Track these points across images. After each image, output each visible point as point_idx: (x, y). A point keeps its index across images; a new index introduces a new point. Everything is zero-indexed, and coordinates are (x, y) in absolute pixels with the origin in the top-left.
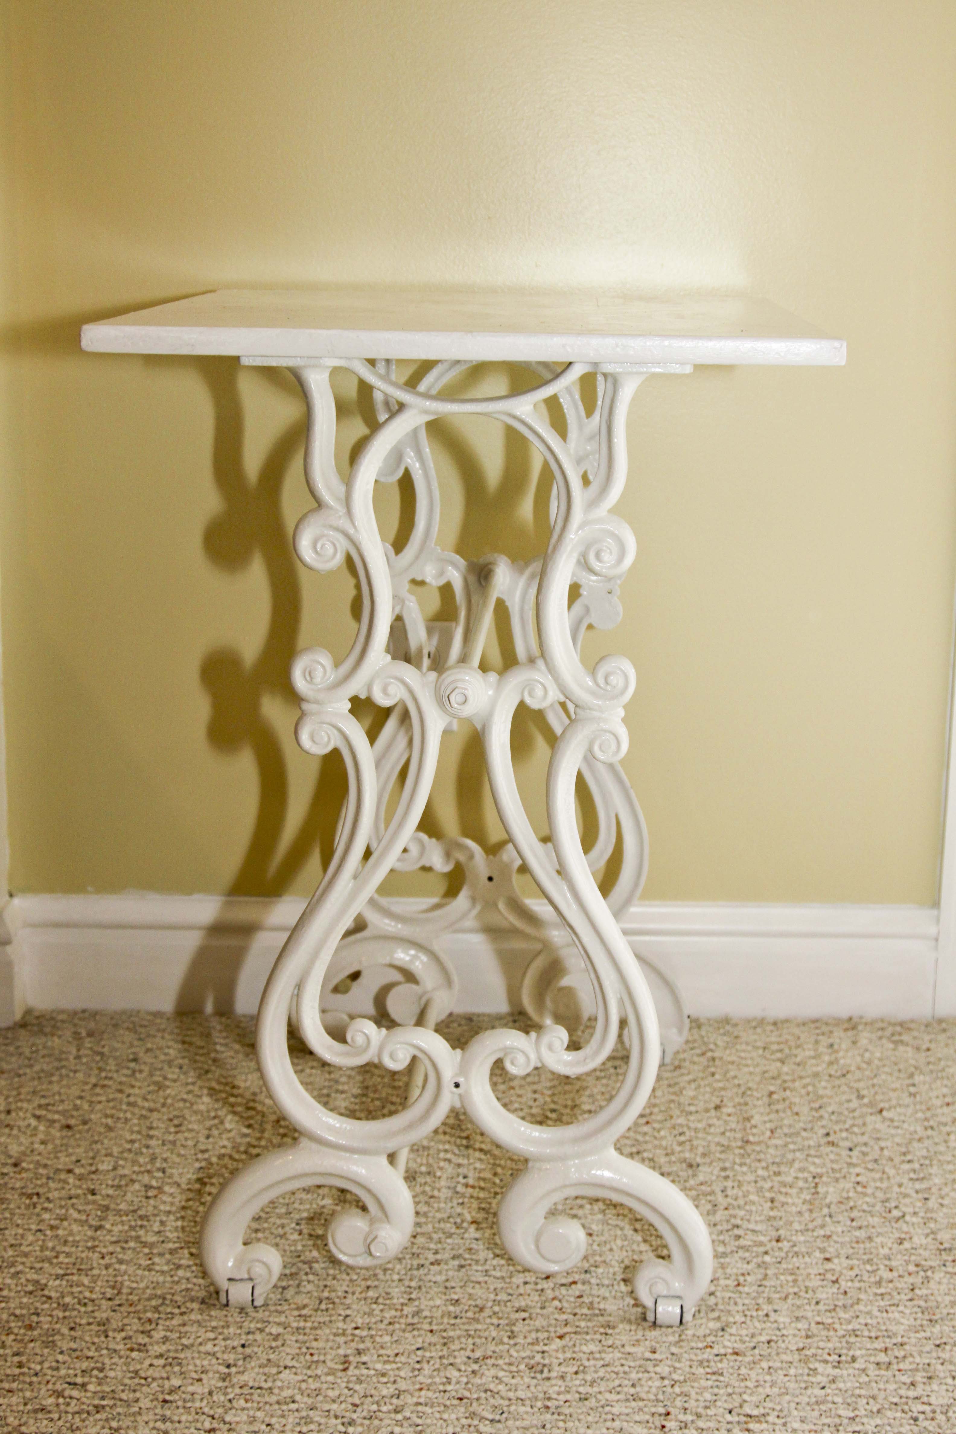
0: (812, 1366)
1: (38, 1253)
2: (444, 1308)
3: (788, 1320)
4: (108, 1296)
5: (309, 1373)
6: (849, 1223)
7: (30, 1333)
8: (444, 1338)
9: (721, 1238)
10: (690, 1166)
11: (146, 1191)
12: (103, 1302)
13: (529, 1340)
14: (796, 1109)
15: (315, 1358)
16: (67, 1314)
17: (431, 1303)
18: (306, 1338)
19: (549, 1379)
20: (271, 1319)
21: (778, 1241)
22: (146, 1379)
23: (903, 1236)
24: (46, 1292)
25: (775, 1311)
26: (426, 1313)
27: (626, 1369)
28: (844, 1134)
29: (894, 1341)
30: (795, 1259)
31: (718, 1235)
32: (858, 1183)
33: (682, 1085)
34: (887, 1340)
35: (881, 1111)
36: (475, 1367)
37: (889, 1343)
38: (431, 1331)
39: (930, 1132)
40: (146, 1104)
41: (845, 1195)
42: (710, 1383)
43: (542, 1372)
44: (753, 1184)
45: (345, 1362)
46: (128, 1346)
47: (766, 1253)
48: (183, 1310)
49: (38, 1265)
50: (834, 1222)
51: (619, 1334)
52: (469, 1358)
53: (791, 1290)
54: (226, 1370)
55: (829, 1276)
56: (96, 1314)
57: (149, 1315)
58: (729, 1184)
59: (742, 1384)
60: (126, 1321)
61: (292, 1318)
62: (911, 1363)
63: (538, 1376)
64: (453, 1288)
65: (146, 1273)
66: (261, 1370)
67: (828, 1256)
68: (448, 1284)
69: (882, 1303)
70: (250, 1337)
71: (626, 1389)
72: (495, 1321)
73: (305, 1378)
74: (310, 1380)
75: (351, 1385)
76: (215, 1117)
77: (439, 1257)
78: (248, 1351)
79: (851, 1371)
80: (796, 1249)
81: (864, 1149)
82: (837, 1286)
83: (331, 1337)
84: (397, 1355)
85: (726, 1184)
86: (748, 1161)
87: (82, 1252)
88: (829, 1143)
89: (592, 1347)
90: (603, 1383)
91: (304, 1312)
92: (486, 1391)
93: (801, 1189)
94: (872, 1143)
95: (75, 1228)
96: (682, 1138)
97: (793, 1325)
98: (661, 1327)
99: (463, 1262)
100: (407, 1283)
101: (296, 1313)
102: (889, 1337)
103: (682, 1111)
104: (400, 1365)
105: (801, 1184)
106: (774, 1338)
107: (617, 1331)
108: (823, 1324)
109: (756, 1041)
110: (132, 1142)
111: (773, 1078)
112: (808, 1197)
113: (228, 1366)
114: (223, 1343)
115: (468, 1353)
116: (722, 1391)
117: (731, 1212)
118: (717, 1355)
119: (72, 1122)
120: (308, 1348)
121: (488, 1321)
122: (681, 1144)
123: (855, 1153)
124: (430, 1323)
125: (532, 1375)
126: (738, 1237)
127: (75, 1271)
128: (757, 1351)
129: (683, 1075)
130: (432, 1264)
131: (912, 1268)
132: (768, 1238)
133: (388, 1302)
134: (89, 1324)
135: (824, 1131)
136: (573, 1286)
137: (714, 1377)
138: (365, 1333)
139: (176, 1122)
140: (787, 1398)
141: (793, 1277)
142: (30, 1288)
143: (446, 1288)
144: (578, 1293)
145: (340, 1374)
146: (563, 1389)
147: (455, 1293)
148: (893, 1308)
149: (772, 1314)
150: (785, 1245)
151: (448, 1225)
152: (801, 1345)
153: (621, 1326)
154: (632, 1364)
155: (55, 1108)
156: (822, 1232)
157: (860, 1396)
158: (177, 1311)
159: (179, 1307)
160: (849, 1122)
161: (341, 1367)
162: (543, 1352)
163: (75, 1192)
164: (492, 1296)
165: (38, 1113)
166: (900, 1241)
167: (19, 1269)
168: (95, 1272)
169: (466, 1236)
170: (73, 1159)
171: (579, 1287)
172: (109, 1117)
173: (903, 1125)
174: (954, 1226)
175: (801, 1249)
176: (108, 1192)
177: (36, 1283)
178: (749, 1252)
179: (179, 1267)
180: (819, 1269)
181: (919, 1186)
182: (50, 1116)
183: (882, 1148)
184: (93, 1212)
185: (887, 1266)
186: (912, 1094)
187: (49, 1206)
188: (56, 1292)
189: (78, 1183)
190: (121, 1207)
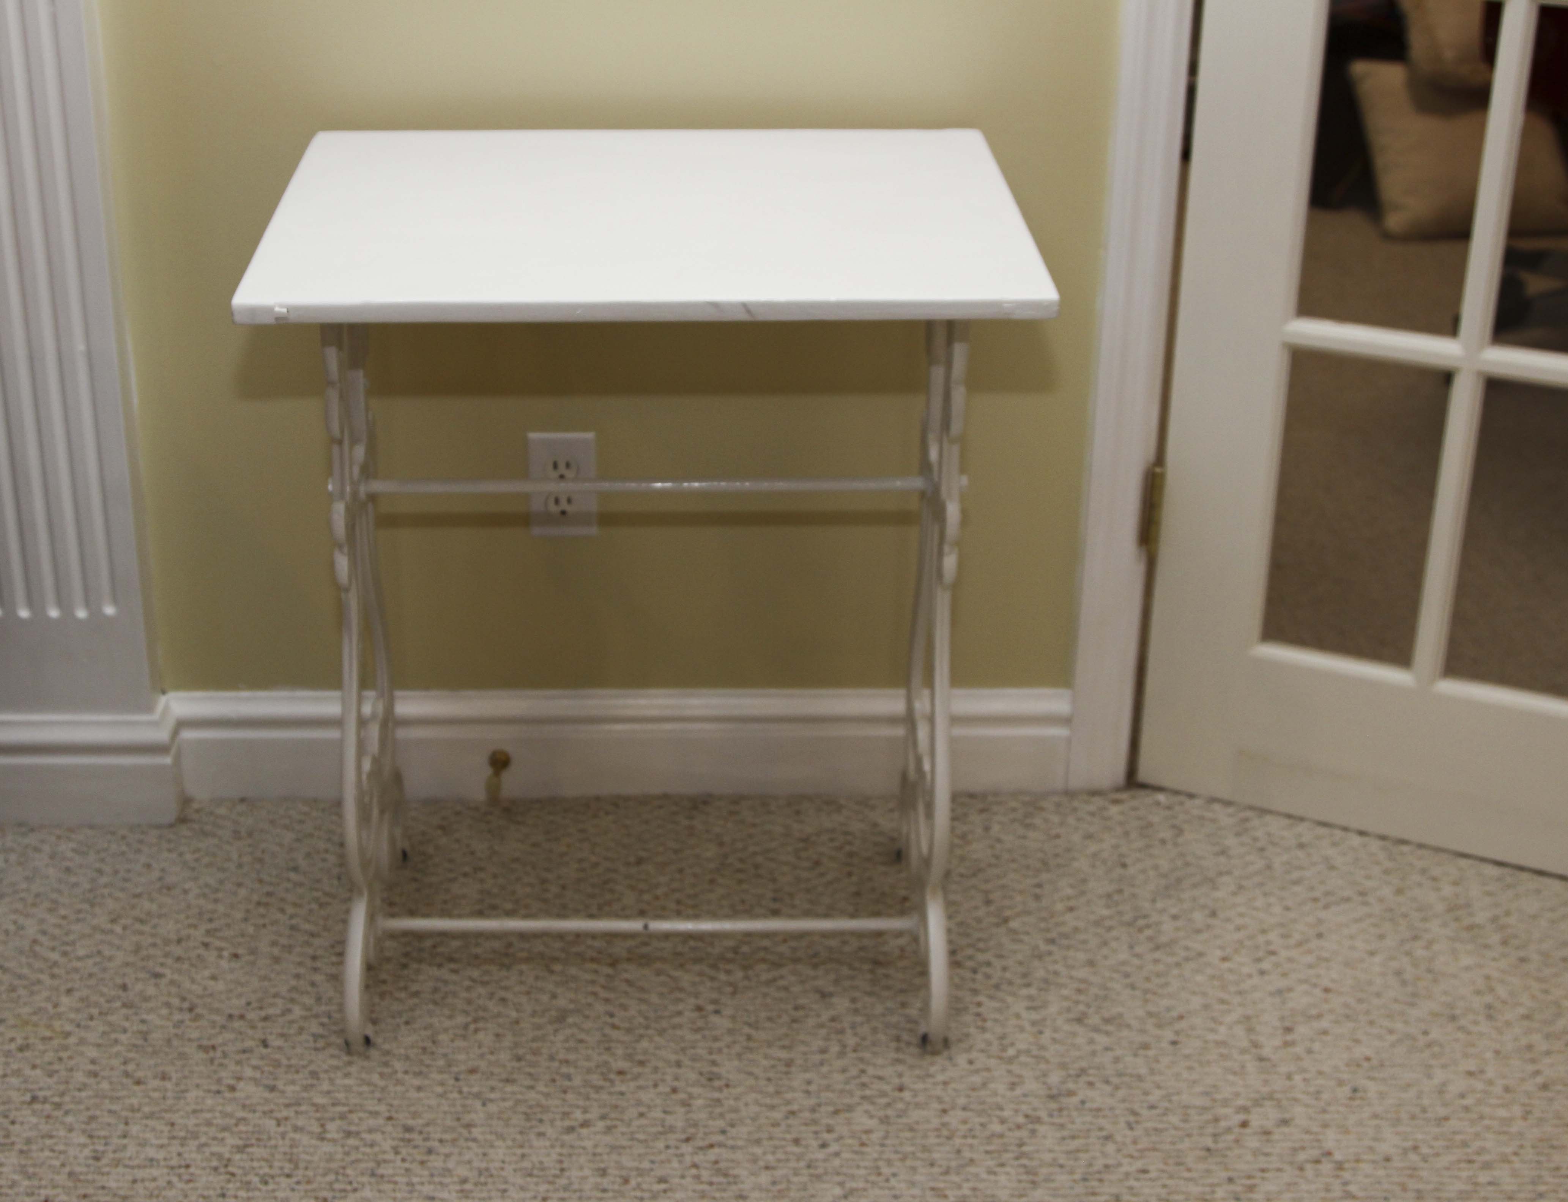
1: (219, 1120)
2: (593, 1179)
3: (903, 1185)
4: (286, 1171)
6: (967, 1066)
9: (848, 1087)
11: (315, 1041)
12: (282, 1179)
17: (581, 1173)
21: (900, 1090)
23: (1015, 1080)
24: (231, 1169)
25: (894, 1175)
26: (576, 1186)
30: (915, 1112)
31: (845, 1084)
32: (978, 1014)
35: (1006, 920)
39: (1050, 947)
40: (308, 927)
41: (965, 1030)
44: (881, 1019)
47: (889, 1105)
49: (220, 1135)
53: (909, 1149)
55: (945, 1133)
58: (859, 1019)
61: (454, 1194)
64: (600, 1154)
65: (320, 1142)
67: (945, 1107)
68: (596, 1150)
69: (990, 1163)
77: (588, 1116)
80: (916, 1100)
81: (987, 970)
82: (951, 1142)
87: (260, 1118)
94: (993, 960)
95: (251, 1088)
99: (610, 1123)
101: (458, 1187)
110: (297, 976)
119: (240, 952)
121: (633, 1193)
122: (815, 967)
123: (979, 977)
126: (864, 1085)
127: (253, 1141)
130: (582, 1125)
131: (1021, 1120)
132: (891, 1086)
133: (541, 1173)
136: (710, 1150)
141: (912, 1134)
142: (215, 1163)
143: (594, 1154)
144: (714, 1158)
147: (602, 1161)
148: (1000, 1168)
149: (890, 1178)
150: (906, 1095)
151: (596, 1076)
155: (222, 934)
156: (941, 1078)
158: (349, 1187)
159: (351, 1183)
160: (976, 936)
163: (249, 1044)
164: (635, 1164)
165: (207, 940)
166: (1013, 1086)
167: (203, 1140)
168: (273, 1142)
169: (613, 1090)
170: (243, 1001)
171: (716, 1150)
172: (274, 944)
173: (1026, 938)
174: (1063, 1066)
175: (921, 1098)
176: (279, 1042)
177: (219, 1156)
178: (873, 1103)
179: (349, 1134)
180: (936, 1122)
181: (1034, 1016)
182: (218, 943)
183: (1005, 969)
184: (266, 1069)
185: (998, 1117)
186: (1037, 897)
187: (226, 1061)
188: (239, 1167)
189: (250, 1032)
190: (293, 1062)
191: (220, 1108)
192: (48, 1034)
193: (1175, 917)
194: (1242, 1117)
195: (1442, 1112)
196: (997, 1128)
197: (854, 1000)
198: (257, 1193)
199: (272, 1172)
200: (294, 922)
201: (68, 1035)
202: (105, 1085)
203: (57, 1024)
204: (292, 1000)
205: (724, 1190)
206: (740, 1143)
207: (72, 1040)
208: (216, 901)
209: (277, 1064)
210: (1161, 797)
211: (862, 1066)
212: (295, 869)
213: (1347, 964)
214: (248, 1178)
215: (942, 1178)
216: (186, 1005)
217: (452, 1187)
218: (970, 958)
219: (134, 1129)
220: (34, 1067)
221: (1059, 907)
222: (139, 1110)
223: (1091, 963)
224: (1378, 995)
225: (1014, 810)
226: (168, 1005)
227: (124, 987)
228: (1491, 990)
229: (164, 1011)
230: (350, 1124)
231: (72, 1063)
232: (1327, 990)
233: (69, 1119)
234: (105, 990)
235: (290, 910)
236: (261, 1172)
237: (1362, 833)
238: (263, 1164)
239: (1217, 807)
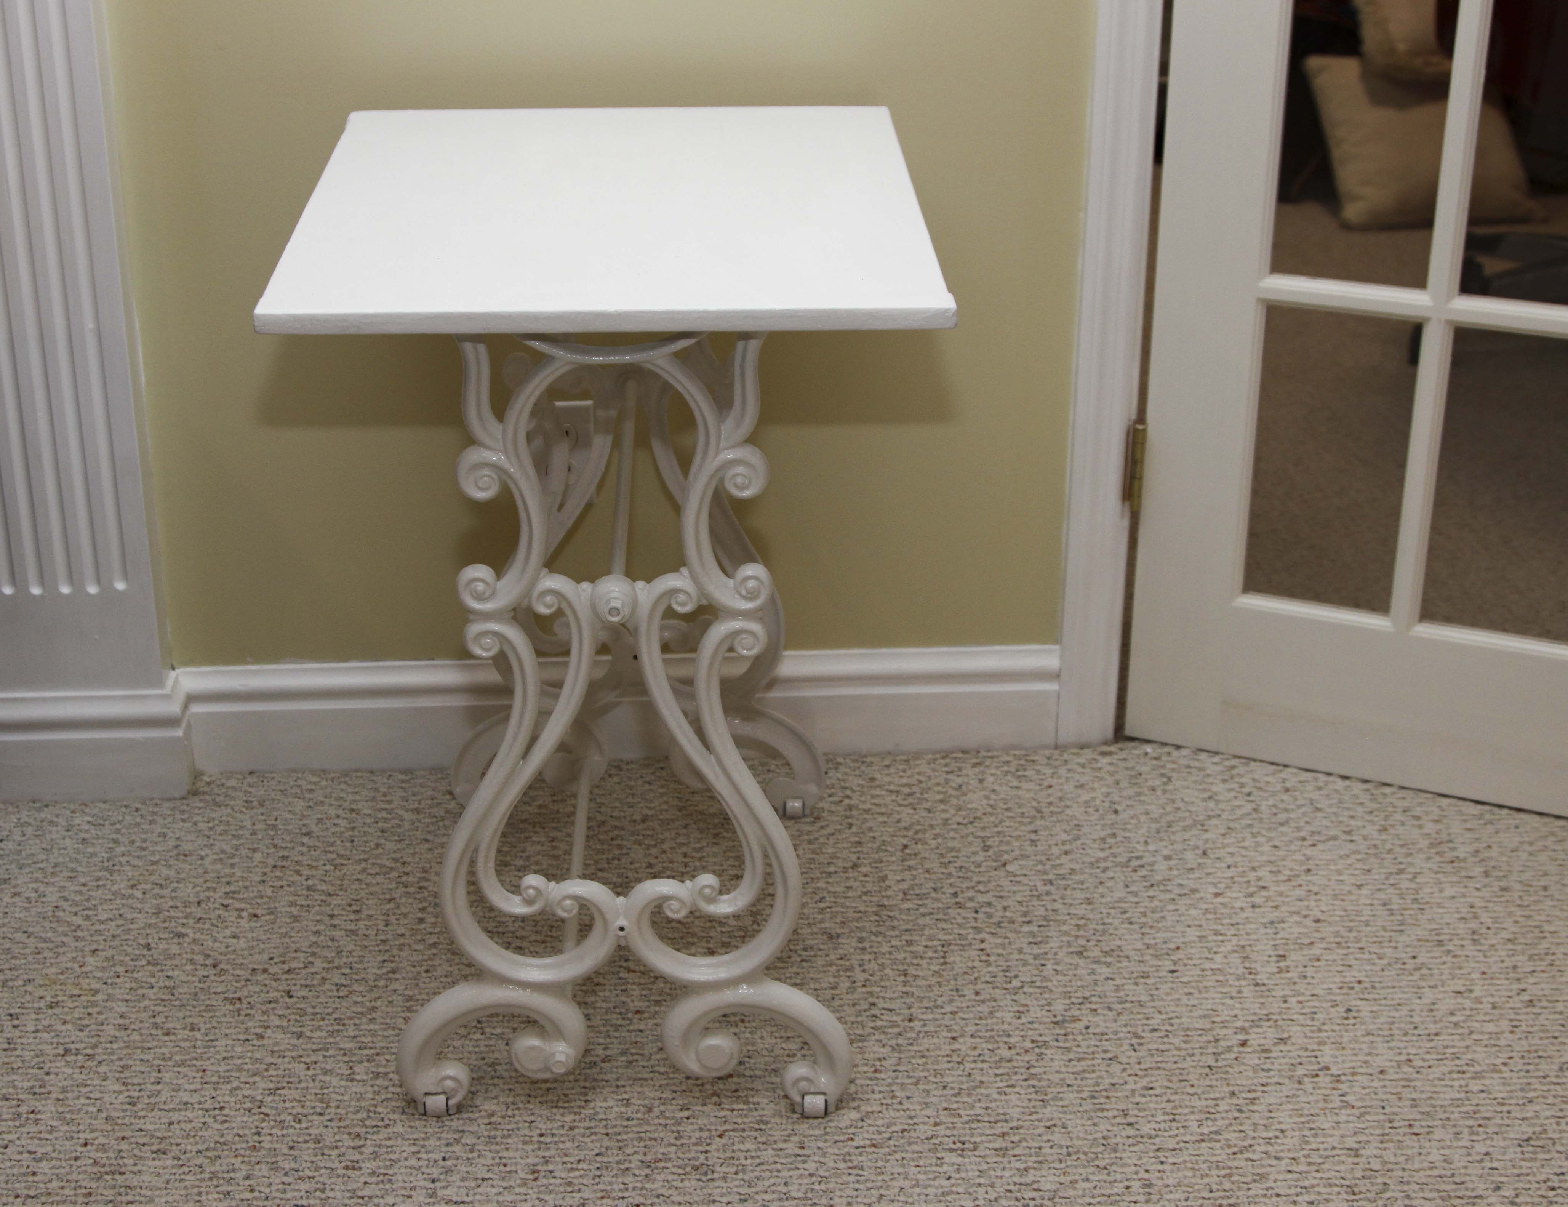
0: (939, 1155)
1: (250, 1066)
2: (617, 1109)
3: (918, 1107)
4: (318, 1110)
5: (505, 1184)
7: (255, 1154)
8: (619, 1141)
9: (859, 1019)
10: (831, 937)
11: (338, 990)
12: (315, 1117)
13: (693, 1140)
14: (927, 866)
15: (508, 1169)
16: (285, 1132)
17: (605, 1104)
18: (498, 1148)
19: (712, 1180)
20: (466, 1128)
21: (910, 1020)
22: (362, 1198)
23: (1021, 1009)
24: (263, 1110)
25: (908, 1098)
26: (601, 1116)
27: (779, 1166)
28: (971, 894)
29: (1011, 1125)
30: (926, 1040)
31: (857, 1016)
32: (982, 950)
33: (822, 840)
34: (1005, 1124)
35: (1005, 864)
36: (648, 1171)
37: (1006, 1128)
38: (607, 1134)
39: (1048, 888)
40: (324, 887)
41: (970, 964)
42: (852, 1178)
43: (706, 1174)
44: (888, 956)
45: (534, 1172)
46: (343, 1164)
47: (900, 1034)
48: (387, 1122)
49: (251, 1080)
50: (960, 996)
51: (771, 1129)
52: (642, 1162)
53: (922, 1074)
54: (432, 1186)
55: (955, 1058)
56: (311, 1131)
57: (358, 1129)
58: (867, 957)
59: (880, 1178)
60: (337, 1137)
61: (483, 1126)
62: (1024, 1148)
63: (704, 1178)
64: (623, 1086)
65: (349, 1083)
66: (462, 1184)
67: (954, 1035)
68: (619, 1083)
69: (1000, 1084)
70: (450, 1149)
71: (779, 1188)
72: (662, 1121)
73: (501, 1190)
74: (506, 1193)
75: (542, 1196)
76: (390, 900)
77: (608, 1052)
78: (449, 1163)
79: (973, 1159)
80: (925, 1029)
81: (988, 910)
82: (962, 1067)
83: (520, 1146)
84: (579, 1161)
85: (863, 957)
86: (881, 929)
87: (289, 1063)
88: (957, 903)
89: (749, 1145)
90: (760, 1183)
91: (493, 1119)
92: (658, 1197)
93: (931, 958)
94: (994, 901)
95: (279, 1036)
96: (822, 905)
97: (923, 1112)
98: (808, 1118)
99: (630, 1058)
100: (582, 1084)
101: (486, 1121)
102: (1006, 1121)
103: (821, 873)
104: (582, 1172)
105: (930, 954)
106: (906, 1127)
107: (769, 1126)
108: (950, 1109)
109: (890, 783)
110: (317, 933)
111: (906, 828)
112: (937, 968)
113: (433, 1181)
114: (424, 1156)
115: (641, 1157)
116: (861, 1186)
117: (869, 989)
118: (857, 1148)
119: (259, 912)
120: (500, 1158)
121: (657, 1121)
122: (822, 911)
124: (606, 1126)
125: (698, 1177)
126: (875, 1017)
127: (285, 1084)
128: (891, 1142)
129: (822, 827)
130: (603, 1061)
131: (1028, 1045)
132: (901, 1018)
133: (566, 1105)
134: (306, 1142)
135: (952, 891)
136: (730, 1080)
137: (855, 1172)
138: (548, 1140)
139: (355, 908)
140: (917, 1190)
141: (924, 1060)
142: (248, 1105)
143: (617, 1087)
144: (734, 1087)
145: (531, 1184)
146: (724, 1190)
147: (626, 1093)
148: (1010, 1089)
149: (905, 1101)
150: (917, 1024)
151: (615, 1016)
152: (930, 1133)
153: (773, 1120)
154: (784, 1161)
155: (241, 896)
156: (948, 1009)
157: (980, 1185)
158: (380, 1124)
159: (383, 1119)
160: (975, 879)
161: (531, 1177)
162: (706, 1152)
163: (273, 995)
164: (658, 1094)
165: (226, 902)
166: (1019, 1015)
167: (235, 1084)
168: (303, 1085)
169: (631, 1028)
170: (266, 956)
171: (735, 1079)
172: (292, 904)
173: (1024, 880)
174: (1067, 995)
175: (931, 1028)
176: (304, 993)
177: (253, 1099)
178: (884, 1033)
179: (377, 1075)
180: (946, 1049)
181: (1036, 950)
182: (238, 905)
183: (1005, 908)
184: (293, 1017)
185: (1006, 1043)
186: (1033, 842)
187: (252, 1012)
188: (272, 1108)
189: (274, 984)
190: (317, 1010)
191: (249, 1054)
192: (76, 992)
193: (1168, 858)
194: (1241, 1037)
195: (1433, 1028)
196: (1005, 1053)
197: (861, 940)
198: (291, 1131)
199: (305, 1111)
200: (310, 882)
201: (97, 992)
202: (136, 1037)
203: (84, 982)
204: (314, 954)
205: (746, 1116)
206: (758, 1073)
207: (100, 997)
208: (233, 865)
209: (303, 1012)
210: (1149, 749)
211: (871, 1000)
212: (308, 834)
213: (1335, 897)
214: (282, 1117)
215: (954, 1099)
216: (209, 962)
217: (480, 1121)
218: (971, 899)
219: (167, 1076)
220: (65, 1022)
221: (1055, 850)
222: (170, 1059)
223: (1089, 902)
224: (1367, 924)
225: (1007, 763)
226: (192, 962)
227: (148, 947)
228: (1476, 917)
229: (189, 967)
230: (378, 1066)
231: (101, 1017)
232: (1317, 921)
233: (103, 1069)
234: (129, 950)
235: (306, 872)
236: (294, 1112)
237: (1345, 778)
238: (295, 1104)
239: (1203, 756)
